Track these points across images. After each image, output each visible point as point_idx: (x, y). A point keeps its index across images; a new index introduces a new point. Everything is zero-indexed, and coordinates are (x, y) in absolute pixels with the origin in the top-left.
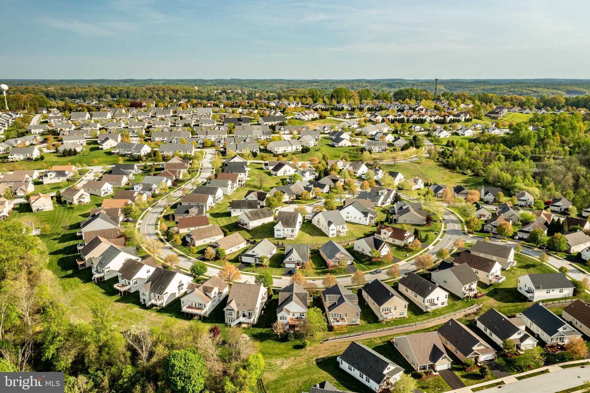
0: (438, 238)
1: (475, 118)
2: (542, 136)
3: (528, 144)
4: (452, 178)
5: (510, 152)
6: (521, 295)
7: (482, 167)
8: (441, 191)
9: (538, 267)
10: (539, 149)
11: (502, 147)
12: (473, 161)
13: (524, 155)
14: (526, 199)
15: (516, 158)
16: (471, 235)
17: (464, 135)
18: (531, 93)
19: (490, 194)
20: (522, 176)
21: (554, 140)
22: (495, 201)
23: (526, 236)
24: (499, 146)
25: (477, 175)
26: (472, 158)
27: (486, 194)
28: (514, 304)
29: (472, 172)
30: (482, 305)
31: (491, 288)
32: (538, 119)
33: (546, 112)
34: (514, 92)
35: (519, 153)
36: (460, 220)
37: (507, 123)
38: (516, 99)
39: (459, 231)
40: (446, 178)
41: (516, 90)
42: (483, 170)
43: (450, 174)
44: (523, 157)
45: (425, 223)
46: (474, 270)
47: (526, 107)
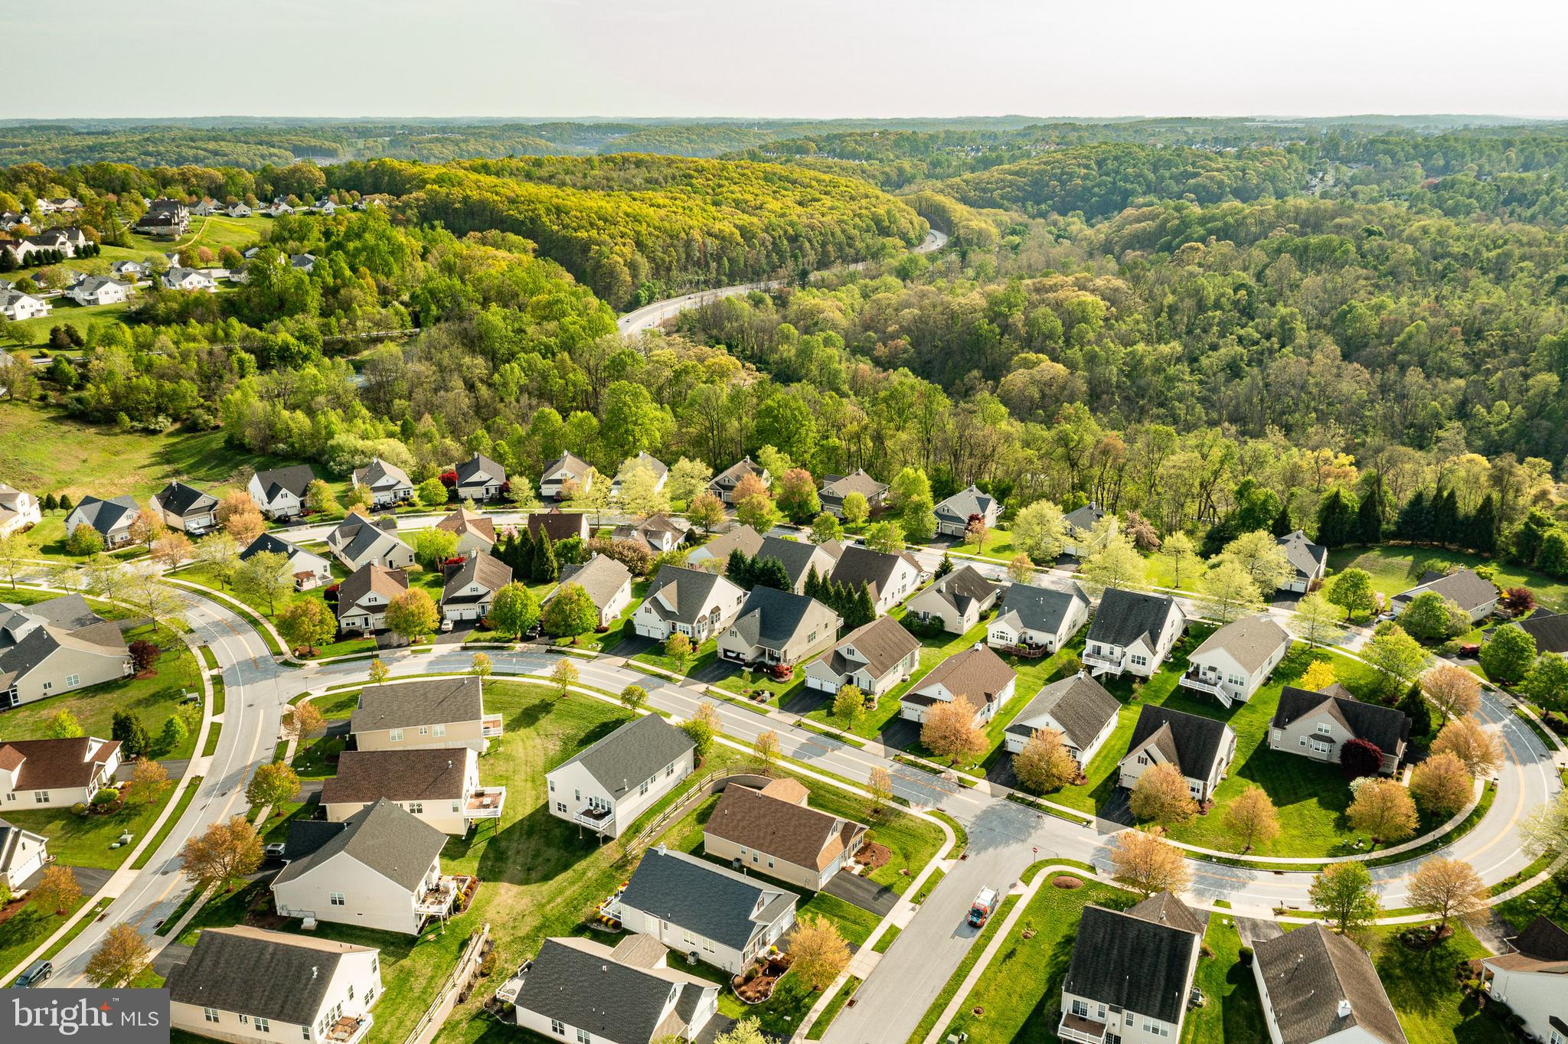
0: (209, 718)
1: (105, 242)
2: (330, 281)
3: (304, 309)
4: (117, 453)
5: (265, 340)
6: (574, 829)
7: (202, 400)
8: (123, 522)
9: (557, 706)
10: (338, 320)
11: (238, 328)
12: (168, 386)
13: (306, 343)
14: (392, 482)
15: (286, 357)
16: (312, 664)
17: (95, 302)
18: (205, 158)
19: (284, 491)
20: (339, 411)
21: (362, 288)
22: (305, 511)
23: (470, 612)
24: (229, 326)
25: (191, 427)
26: (162, 376)
27: (272, 493)
28: (570, 873)
29: (175, 421)
30: (488, 927)
31: (480, 845)
32: (290, 231)
33: (290, 209)
34: (159, 154)
35: (292, 340)
36: (243, 614)
37: (212, 252)
38: (195, 176)
39: (264, 659)
40: (96, 458)
41: (162, 149)
42: (208, 409)
43: (104, 440)
44: (304, 349)
45: (127, 669)
46: (406, 805)
47: (235, 199)
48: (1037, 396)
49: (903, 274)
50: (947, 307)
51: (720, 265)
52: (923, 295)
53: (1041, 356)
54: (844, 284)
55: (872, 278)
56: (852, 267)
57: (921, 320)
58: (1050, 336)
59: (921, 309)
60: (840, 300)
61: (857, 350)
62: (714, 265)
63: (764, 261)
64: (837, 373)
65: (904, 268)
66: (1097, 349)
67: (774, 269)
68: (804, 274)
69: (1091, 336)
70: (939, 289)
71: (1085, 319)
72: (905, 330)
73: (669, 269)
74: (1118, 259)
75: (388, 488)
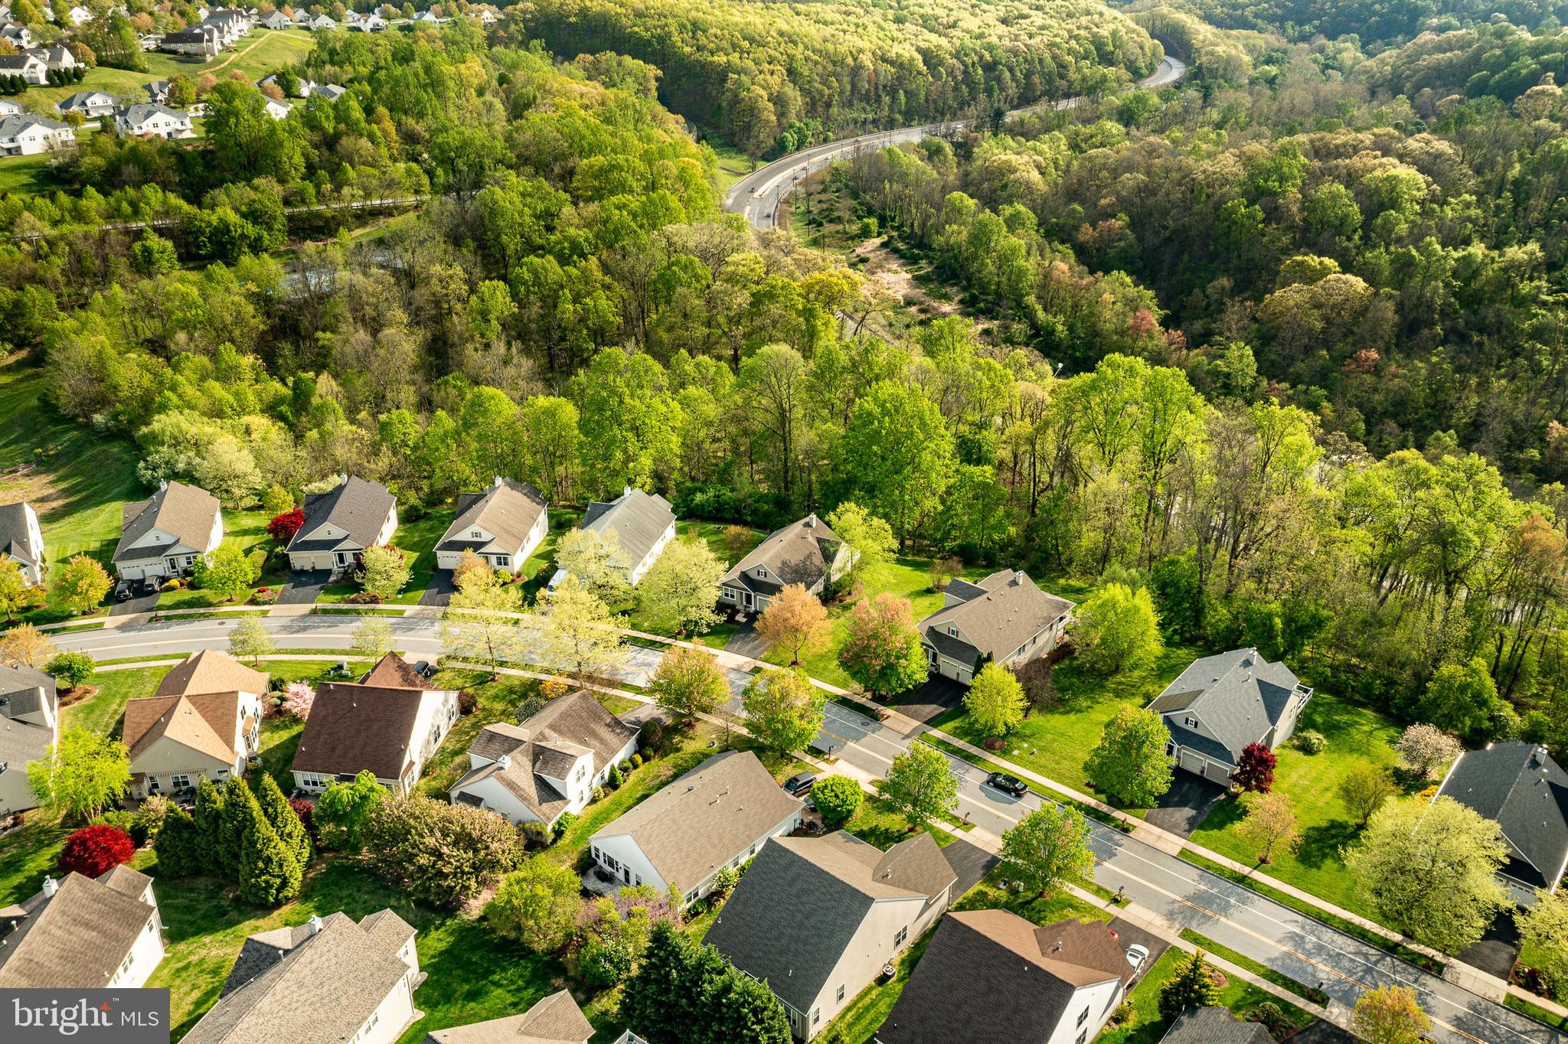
1: (106, 63)
2: (329, 126)
5: (191, 219)
13: (256, 223)
17: (17, 151)
21: (372, 137)
35: (233, 217)
47: (319, 8)
48: (1319, 325)
49: (1127, 116)
50: (1186, 174)
51: (894, 99)
52: (1152, 151)
53: (1327, 260)
54: (1048, 130)
55: (1087, 121)
56: (1062, 105)
57: (1146, 191)
58: (1341, 226)
59: (1148, 173)
60: (1040, 153)
61: (1055, 232)
62: (887, 99)
63: (950, 95)
64: (1021, 273)
65: (1129, 109)
66: (1414, 252)
67: (963, 104)
68: (999, 114)
69: (1403, 228)
70: (1173, 141)
71: (1394, 204)
72: (1124, 204)
73: (828, 105)
74: (1411, 98)
75: (158, 551)
